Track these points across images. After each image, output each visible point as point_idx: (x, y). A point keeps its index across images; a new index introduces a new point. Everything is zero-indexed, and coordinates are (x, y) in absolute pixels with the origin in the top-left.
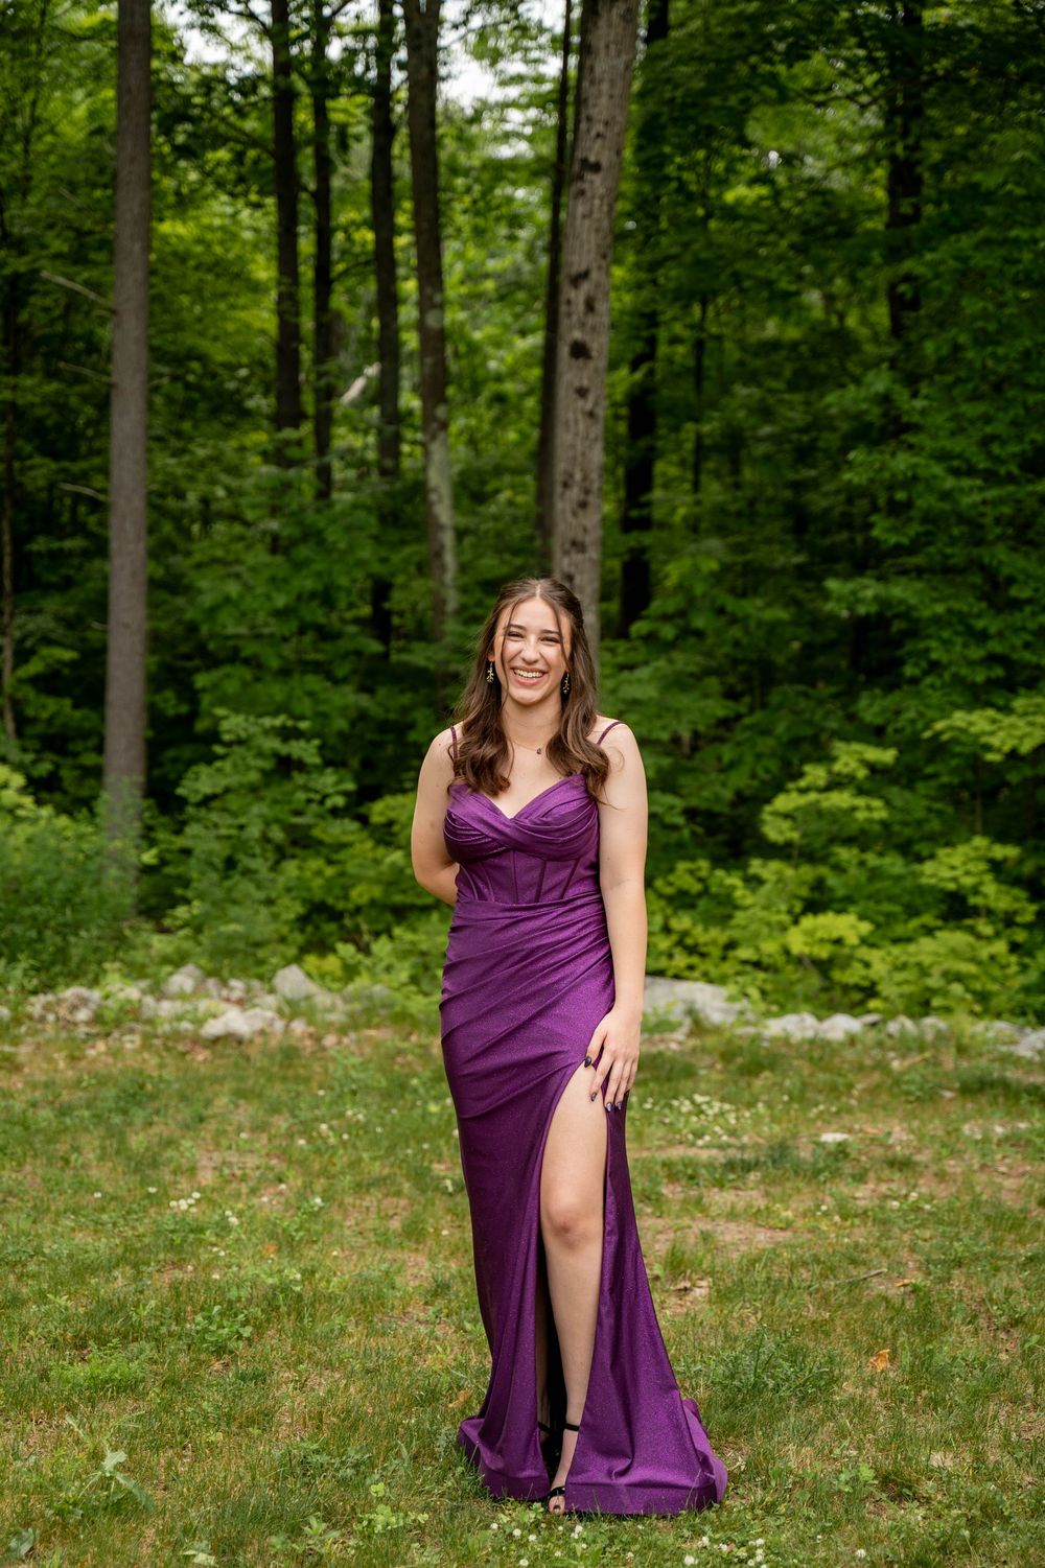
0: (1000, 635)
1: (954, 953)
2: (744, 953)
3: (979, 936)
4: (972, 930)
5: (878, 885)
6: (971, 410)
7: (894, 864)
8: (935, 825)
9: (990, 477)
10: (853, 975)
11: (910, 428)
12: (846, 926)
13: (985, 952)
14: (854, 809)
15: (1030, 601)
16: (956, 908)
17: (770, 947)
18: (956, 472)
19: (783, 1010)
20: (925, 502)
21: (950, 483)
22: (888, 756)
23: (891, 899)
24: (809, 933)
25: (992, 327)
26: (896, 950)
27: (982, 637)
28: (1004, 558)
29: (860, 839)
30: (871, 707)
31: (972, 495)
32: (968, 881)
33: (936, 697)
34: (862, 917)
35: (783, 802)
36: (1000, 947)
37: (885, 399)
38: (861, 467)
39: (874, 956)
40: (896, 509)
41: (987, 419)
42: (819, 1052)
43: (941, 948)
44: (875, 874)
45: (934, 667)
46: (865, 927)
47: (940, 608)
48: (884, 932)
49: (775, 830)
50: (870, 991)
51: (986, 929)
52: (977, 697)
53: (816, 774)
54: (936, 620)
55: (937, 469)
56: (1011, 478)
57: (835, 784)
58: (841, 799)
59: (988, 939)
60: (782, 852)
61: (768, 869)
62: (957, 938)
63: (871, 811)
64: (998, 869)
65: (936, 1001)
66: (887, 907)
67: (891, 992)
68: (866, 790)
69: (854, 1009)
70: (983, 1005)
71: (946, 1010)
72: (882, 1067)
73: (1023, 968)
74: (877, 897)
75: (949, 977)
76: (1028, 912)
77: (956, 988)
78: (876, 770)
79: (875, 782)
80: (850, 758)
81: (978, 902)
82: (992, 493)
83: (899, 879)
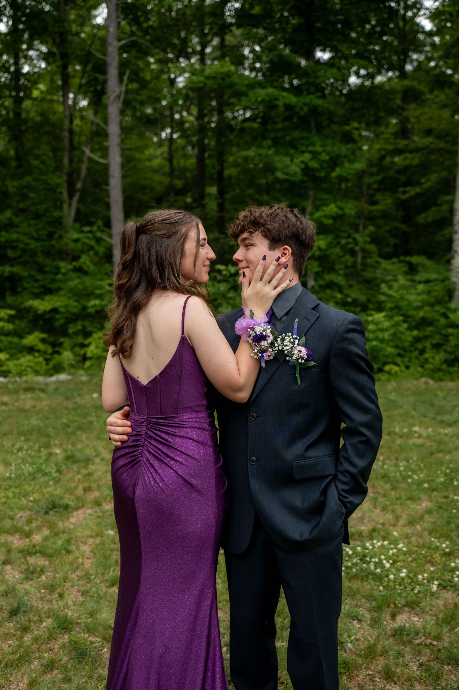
0: (43, 280)
1: (30, 361)
3: (35, 356)
4: (33, 355)
5: (12, 346)
6: (32, 222)
7: (16, 340)
8: (27, 329)
9: (37, 240)
10: (4, 368)
11: (17, 226)
12: (2, 356)
13: (37, 360)
14: (4, 326)
15: (49, 272)
16: (31, 350)
18: (29, 238)
20: (21, 246)
21: (27, 241)
22: (13, 312)
23: (15, 349)
25: (37, 201)
26: (15, 362)
27: (37, 281)
28: (41, 259)
29: (7, 334)
30: (10, 299)
31: (33, 245)
32: (34, 343)
33: (25, 296)
34: (8, 353)
36: (41, 359)
37: (10, 219)
38: (4, 236)
39: (10, 363)
40: (14, 248)
41: (36, 224)
43: (26, 360)
44: (11, 343)
45: (25, 289)
46: (8, 356)
47: (26, 274)
48: (12, 357)
50: (9, 372)
51: (37, 354)
52: (37, 296)
54: (25, 276)
55: (24, 238)
56: (43, 240)
57: (1, 320)
58: (1, 324)
59: (39, 357)
62: (29, 357)
63: (9, 327)
64: (43, 341)
65: (24, 373)
66: (14, 351)
67: (14, 371)
68: (9, 321)
69: (6, 376)
70: (37, 373)
71: (26, 375)
72: (7, 387)
73: (47, 364)
74: (11, 348)
75: (27, 366)
76: (50, 350)
77: (29, 369)
78: (11, 316)
79: (10, 319)
80: (3, 313)
81: (36, 348)
82: (39, 244)
83: (17, 344)
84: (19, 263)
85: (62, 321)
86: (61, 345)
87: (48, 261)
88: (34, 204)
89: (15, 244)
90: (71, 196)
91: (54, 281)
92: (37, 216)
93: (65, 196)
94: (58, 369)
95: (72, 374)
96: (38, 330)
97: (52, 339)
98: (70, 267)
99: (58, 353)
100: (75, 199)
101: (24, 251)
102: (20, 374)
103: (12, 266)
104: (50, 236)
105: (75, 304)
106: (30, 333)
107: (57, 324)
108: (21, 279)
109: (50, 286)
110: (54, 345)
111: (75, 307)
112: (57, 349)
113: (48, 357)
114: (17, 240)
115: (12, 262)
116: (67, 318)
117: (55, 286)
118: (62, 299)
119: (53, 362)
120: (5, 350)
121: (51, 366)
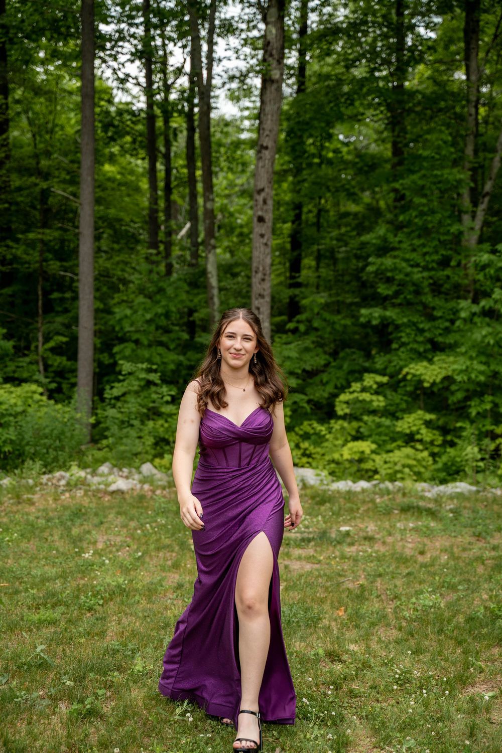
0: (429, 330)
1: (408, 456)
2: (327, 458)
3: (417, 450)
4: (413, 447)
5: (380, 430)
6: (417, 242)
7: (386, 422)
8: (404, 406)
9: (426, 268)
10: (368, 465)
11: (394, 249)
12: (366, 446)
13: (420, 455)
14: (372, 401)
15: (441, 317)
16: (410, 439)
17: (336, 456)
18: (412, 266)
19: (339, 478)
20: (400, 277)
21: (409, 269)
22: (385, 379)
23: (386, 435)
24: (350, 449)
25: (426, 209)
26: (385, 456)
27: (422, 331)
28: (428, 299)
29: (374, 412)
31: (417, 275)
32: (414, 429)
33: (403, 356)
34: (373, 442)
35: (343, 397)
36: (425, 454)
37: (385, 240)
38: (375, 264)
39: (377, 458)
40: (389, 280)
41: (424, 245)
42: (349, 495)
43: (401, 455)
44: (379, 425)
45: (404, 344)
46: (374, 446)
47: (405, 320)
48: (381, 447)
49: (341, 409)
50: (376, 472)
51: (419, 446)
52: (421, 356)
53: (356, 386)
54: (404, 324)
55: (404, 264)
56: (433, 269)
57: (364, 390)
58: (366, 396)
59: (422, 451)
60: (344, 417)
61: (336, 425)
62: (408, 450)
63: (379, 402)
64: (428, 424)
65: (399, 476)
66: (384, 438)
67: (383, 472)
68: (377, 393)
69: (369, 479)
70: (419, 477)
71: (403, 479)
72: (373, 501)
73: (435, 462)
74: (380, 434)
75: (404, 466)
76: (439, 440)
77: (407, 470)
78: (381, 385)
79: (380, 390)
80: (370, 380)
81: (418, 437)
82: (425, 274)
83: (388, 427)
84: (394, 305)
85: (460, 396)
86: (457, 432)
87: (438, 302)
88: (422, 214)
89: (389, 274)
90: (475, 203)
91: (447, 331)
92: (425, 232)
93: (466, 202)
94: (453, 472)
95: (477, 483)
96: (420, 408)
97: (441, 423)
98: (476, 309)
99: (452, 444)
100: (482, 207)
101: (402, 284)
102: (392, 478)
103: (385, 309)
104: (444, 263)
105: (483, 368)
106: (409, 410)
107: (453, 399)
108: (397, 327)
109: (440, 339)
110: (444, 430)
111: (482, 373)
112: (449, 438)
113: (436, 450)
114: (394, 269)
115: (383, 301)
116: (467, 390)
117: (450, 339)
118: (462, 359)
119: (444, 458)
120: (370, 436)
121: (440, 465)
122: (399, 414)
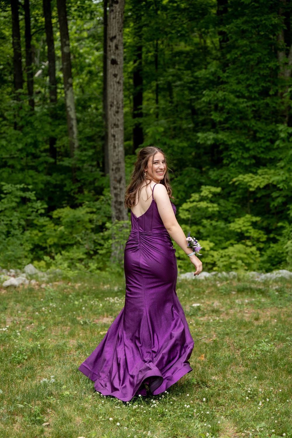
0: (254, 149)
1: (240, 251)
3: (247, 246)
4: (244, 244)
5: (216, 231)
6: (241, 77)
7: (221, 224)
8: (235, 211)
9: (250, 98)
10: (208, 260)
12: (206, 245)
13: (249, 250)
14: (207, 207)
15: (263, 138)
16: (241, 237)
18: (238, 97)
19: (186, 271)
20: (229, 106)
21: (236, 100)
22: (219, 190)
23: (220, 235)
25: (248, 49)
26: (221, 251)
27: (248, 150)
29: (210, 217)
30: (213, 174)
31: (243, 104)
32: (244, 229)
34: (211, 241)
35: (185, 206)
36: (254, 249)
37: (215, 74)
38: (207, 96)
39: (215, 253)
41: (248, 79)
42: (196, 283)
43: (234, 250)
44: (215, 228)
45: (233, 160)
46: (212, 245)
47: (234, 141)
48: (218, 246)
49: (183, 215)
50: (214, 264)
51: (249, 243)
52: (247, 170)
53: (195, 196)
54: (233, 145)
55: (232, 96)
56: (255, 99)
57: (202, 199)
58: (203, 204)
59: (251, 246)
62: (239, 246)
63: (214, 208)
64: (254, 225)
65: (233, 266)
66: (219, 238)
67: (220, 264)
68: (212, 202)
69: (209, 270)
70: (249, 266)
71: (236, 269)
72: (214, 285)
73: (261, 255)
74: (216, 235)
75: (237, 258)
76: (264, 238)
77: (240, 262)
78: (215, 194)
79: (215, 198)
80: (206, 191)
81: (247, 235)
82: (250, 103)
83: (223, 229)
84: (223, 129)
85: (280, 201)
86: (279, 230)
89: (220, 105)
91: (268, 149)
93: (281, 42)
96: (247, 213)
97: (265, 224)
99: (275, 241)
102: (228, 269)
103: (217, 132)
104: (265, 93)
106: (239, 215)
107: (274, 204)
108: (227, 148)
109: (262, 156)
110: (268, 230)
112: (272, 236)
113: (262, 246)
114: (224, 100)
117: (270, 156)
119: (269, 252)
120: (208, 236)
121: (265, 258)
122: (230, 219)
